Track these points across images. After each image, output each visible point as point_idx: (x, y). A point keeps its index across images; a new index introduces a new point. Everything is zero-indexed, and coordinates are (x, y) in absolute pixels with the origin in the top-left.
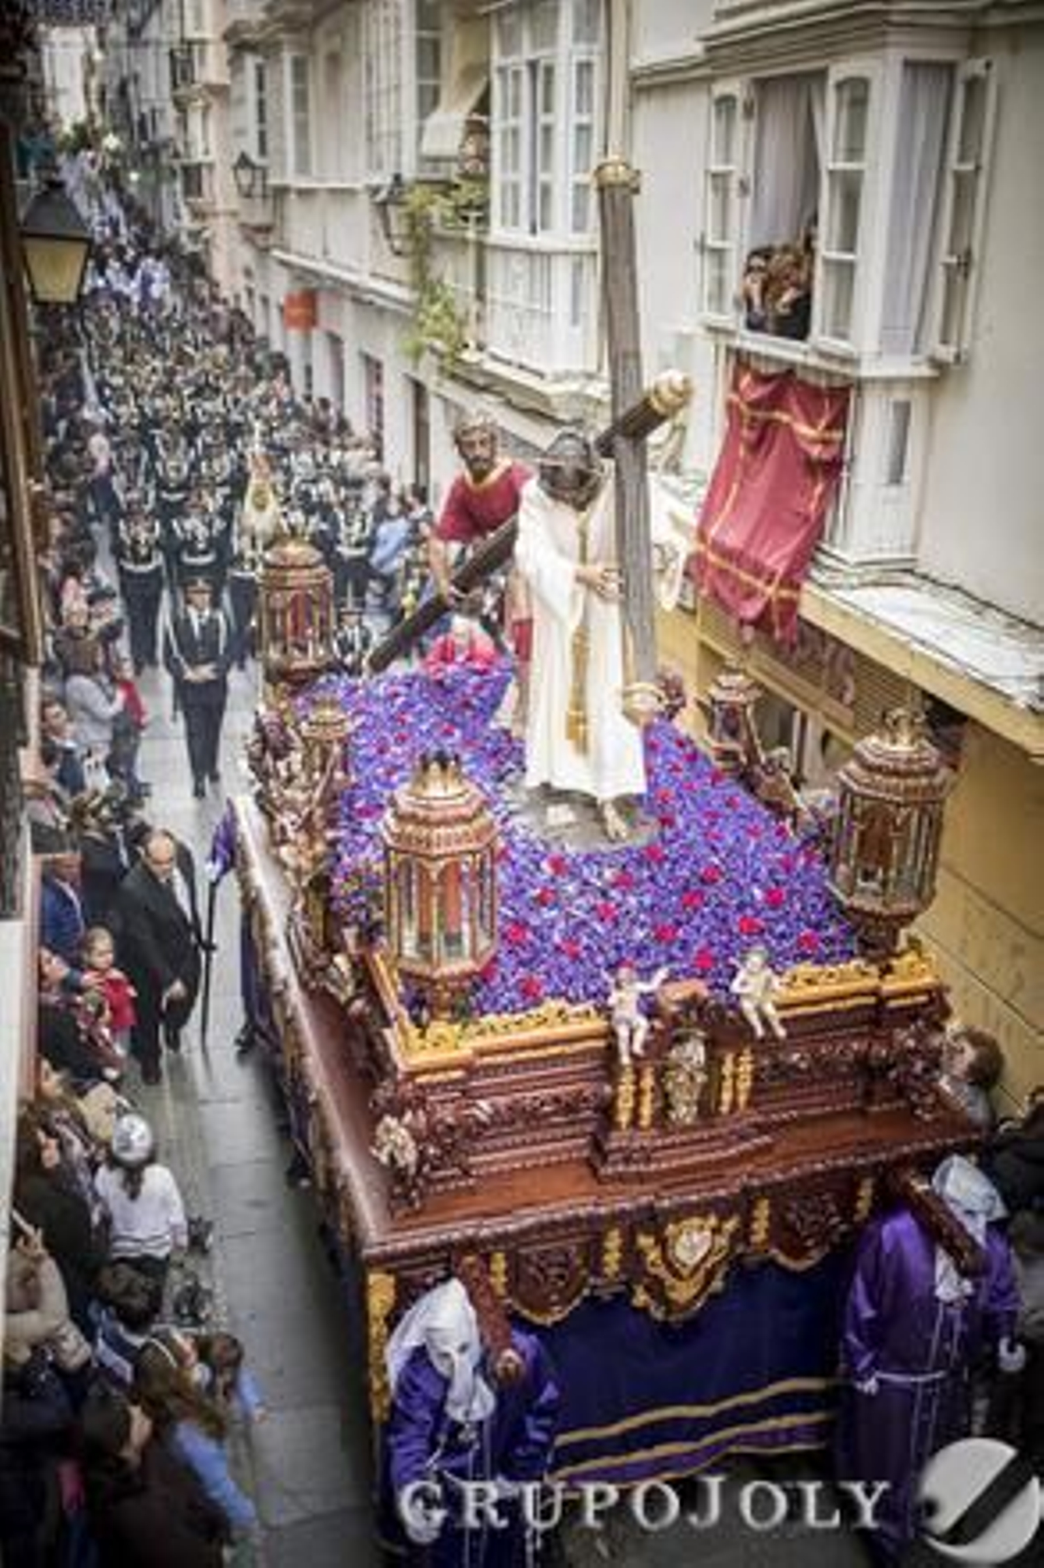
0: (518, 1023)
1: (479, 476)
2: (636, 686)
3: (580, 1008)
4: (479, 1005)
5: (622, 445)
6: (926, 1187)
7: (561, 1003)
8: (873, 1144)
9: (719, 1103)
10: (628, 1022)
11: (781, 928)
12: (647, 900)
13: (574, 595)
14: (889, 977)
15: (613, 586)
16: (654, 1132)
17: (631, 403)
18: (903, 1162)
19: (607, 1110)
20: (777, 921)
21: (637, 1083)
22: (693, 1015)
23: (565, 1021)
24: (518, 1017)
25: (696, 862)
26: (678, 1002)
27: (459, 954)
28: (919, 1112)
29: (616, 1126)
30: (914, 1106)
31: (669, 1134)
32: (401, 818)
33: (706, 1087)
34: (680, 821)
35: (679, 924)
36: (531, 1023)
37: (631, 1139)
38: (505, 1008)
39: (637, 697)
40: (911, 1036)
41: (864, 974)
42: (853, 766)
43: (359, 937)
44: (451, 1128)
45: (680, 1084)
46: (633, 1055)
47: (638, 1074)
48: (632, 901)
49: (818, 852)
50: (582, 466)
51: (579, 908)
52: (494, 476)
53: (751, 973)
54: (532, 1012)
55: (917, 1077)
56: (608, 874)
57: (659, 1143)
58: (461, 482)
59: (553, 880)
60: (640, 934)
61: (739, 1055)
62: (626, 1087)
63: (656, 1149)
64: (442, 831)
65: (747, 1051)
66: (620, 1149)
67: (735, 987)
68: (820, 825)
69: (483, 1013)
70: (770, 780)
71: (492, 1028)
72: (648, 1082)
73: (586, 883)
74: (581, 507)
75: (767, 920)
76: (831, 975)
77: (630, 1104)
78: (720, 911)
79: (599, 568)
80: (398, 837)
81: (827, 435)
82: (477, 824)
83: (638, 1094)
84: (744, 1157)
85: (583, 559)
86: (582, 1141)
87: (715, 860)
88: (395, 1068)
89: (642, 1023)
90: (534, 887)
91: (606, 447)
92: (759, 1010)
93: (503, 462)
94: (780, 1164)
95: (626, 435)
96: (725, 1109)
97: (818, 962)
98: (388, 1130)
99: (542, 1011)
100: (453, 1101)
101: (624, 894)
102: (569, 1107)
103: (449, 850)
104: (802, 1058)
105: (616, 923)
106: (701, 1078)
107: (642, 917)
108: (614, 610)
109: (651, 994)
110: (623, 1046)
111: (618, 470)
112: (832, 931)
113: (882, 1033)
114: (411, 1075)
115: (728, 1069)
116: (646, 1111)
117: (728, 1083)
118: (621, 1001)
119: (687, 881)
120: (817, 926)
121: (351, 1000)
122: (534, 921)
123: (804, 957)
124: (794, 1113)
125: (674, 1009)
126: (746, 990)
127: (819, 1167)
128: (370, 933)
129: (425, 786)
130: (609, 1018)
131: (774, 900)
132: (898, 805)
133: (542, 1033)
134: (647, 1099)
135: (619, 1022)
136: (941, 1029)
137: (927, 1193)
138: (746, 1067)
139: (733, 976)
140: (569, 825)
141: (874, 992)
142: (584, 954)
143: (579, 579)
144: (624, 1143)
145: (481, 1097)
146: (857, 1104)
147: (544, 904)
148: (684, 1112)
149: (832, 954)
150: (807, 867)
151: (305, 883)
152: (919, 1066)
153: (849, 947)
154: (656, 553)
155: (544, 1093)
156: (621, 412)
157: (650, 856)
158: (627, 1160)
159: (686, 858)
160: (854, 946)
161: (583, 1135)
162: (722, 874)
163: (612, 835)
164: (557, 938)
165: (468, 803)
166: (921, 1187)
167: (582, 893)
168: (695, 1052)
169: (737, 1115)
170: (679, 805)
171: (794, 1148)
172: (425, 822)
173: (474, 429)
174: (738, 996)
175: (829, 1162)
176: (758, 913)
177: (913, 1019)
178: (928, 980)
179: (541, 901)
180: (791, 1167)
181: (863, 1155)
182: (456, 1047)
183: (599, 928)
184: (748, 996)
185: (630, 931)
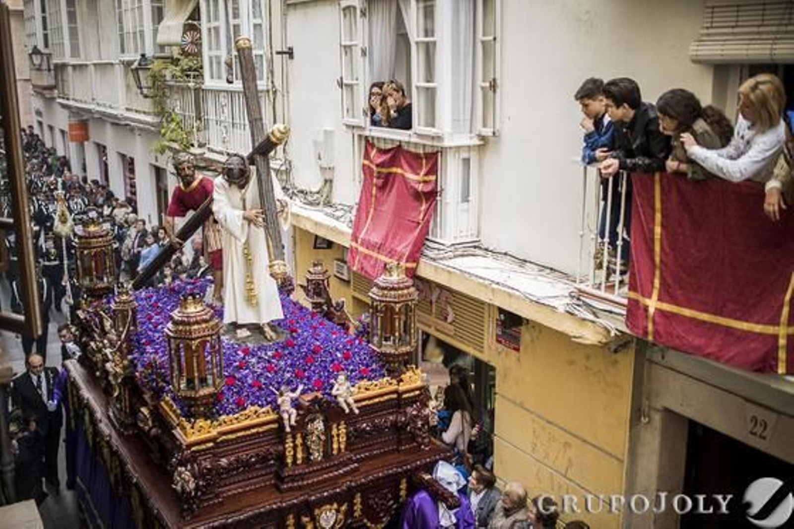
0: (237, 419)
1: (188, 184)
2: (276, 262)
3: (264, 409)
4: (218, 412)
5: (258, 158)
6: (429, 477)
7: (256, 407)
8: (405, 463)
9: (332, 449)
10: (287, 412)
11: (351, 367)
12: (289, 362)
13: (243, 225)
14: (401, 384)
15: (260, 219)
16: (304, 466)
17: (260, 140)
18: (417, 469)
19: (281, 457)
20: (349, 365)
21: (294, 442)
22: (317, 407)
23: (258, 416)
24: (236, 416)
25: (309, 345)
26: (309, 401)
27: (207, 385)
28: (423, 447)
29: (286, 465)
30: (420, 445)
31: (311, 465)
32: (176, 323)
33: (326, 441)
34: (300, 331)
35: (305, 370)
36: (243, 418)
37: (294, 470)
38: (230, 412)
39: (276, 267)
40: (415, 409)
41: (391, 384)
42: (375, 289)
43: (152, 397)
44: (210, 470)
45: (313, 442)
46: (291, 426)
47: (294, 438)
48: (282, 363)
49: (364, 339)
50: (242, 167)
51: (258, 368)
52: (195, 184)
53: (340, 385)
54: (242, 413)
55: (420, 429)
56: (270, 353)
57: (307, 470)
58: (179, 188)
59: (244, 358)
60: (288, 375)
61: (339, 425)
62: (289, 444)
63: (306, 473)
64: (196, 327)
65: (343, 422)
66: (289, 476)
67: (334, 392)
68: (364, 327)
69: (220, 415)
70: (339, 314)
71: (225, 422)
72: (299, 441)
73: (260, 358)
74: (242, 187)
75: (345, 365)
76: (376, 385)
77: (292, 453)
78: (323, 364)
79: (254, 212)
80: (176, 332)
81: (426, 178)
82: (212, 323)
83: (295, 447)
84: (346, 474)
85: (244, 208)
86: (271, 476)
87: (318, 343)
88: (181, 444)
89: (294, 411)
90: (235, 361)
91: (252, 160)
92: (346, 401)
93: (199, 176)
94: (364, 475)
95: (260, 154)
96: (335, 452)
97: (369, 380)
98: (180, 474)
99: (247, 412)
100: (209, 458)
101: (278, 361)
102: (263, 459)
103: (200, 335)
104: (368, 426)
105: (276, 372)
106: (323, 437)
107: (288, 369)
108: (262, 230)
109: (297, 399)
110: (286, 423)
111: (258, 170)
112: (374, 366)
113: (402, 410)
114: (189, 446)
115: (334, 432)
116: (300, 455)
117: (335, 439)
118: (283, 402)
119: (306, 353)
120: (367, 366)
121: (151, 429)
122: (237, 375)
123: (362, 378)
124: (367, 454)
125: (307, 404)
126: (338, 392)
127: (380, 474)
128: (158, 394)
129: (186, 308)
130: (278, 413)
131: (347, 357)
132: (396, 303)
133: (247, 422)
134: (299, 449)
135: (283, 411)
136: (427, 406)
137: (430, 479)
138: (343, 430)
139: (331, 389)
140: (248, 337)
141: (396, 392)
142: (264, 386)
143: (245, 218)
144: (291, 473)
145: (223, 457)
146: (395, 447)
147: (241, 368)
148: (317, 456)
149: (376, 376)
150: (360, 343)
151: (119, 380)
152: (420, 423)
153: (383, 372)
154: (278, 203)
155: (252, 453)
156: (257, 144)
157: (287, 345)
158: (293, 481)
159: (305, 344)
160: (384, 371)
161: (271, 473)
162: (321, 348)
163: (269, 337)
164: (250, 381)
165: (206, 314)
166: (427, 477)
167: (258, 363)
168: (319, 425)
169: (341, 455)
170: (298, 325)
171: (369, 468)
172: (189, 324)
173: (184, 162)
174: (336, 397)
175: (386, 472)
176: (340, 363)
177: (415, 402)
178: (419, 383)
179: (240, 368)
180: (367, 476)
181: (401, 467)
182: (209, 432)
183: (270, 375)
184: (340, 395)
185: (283, 375)
